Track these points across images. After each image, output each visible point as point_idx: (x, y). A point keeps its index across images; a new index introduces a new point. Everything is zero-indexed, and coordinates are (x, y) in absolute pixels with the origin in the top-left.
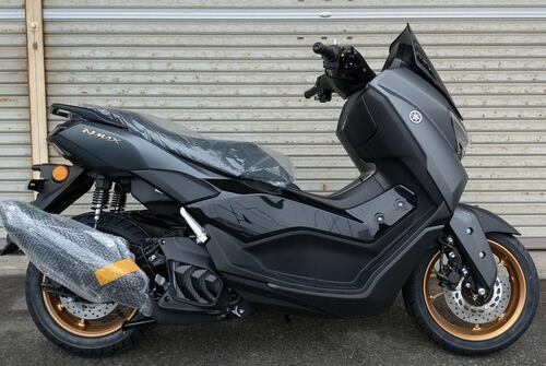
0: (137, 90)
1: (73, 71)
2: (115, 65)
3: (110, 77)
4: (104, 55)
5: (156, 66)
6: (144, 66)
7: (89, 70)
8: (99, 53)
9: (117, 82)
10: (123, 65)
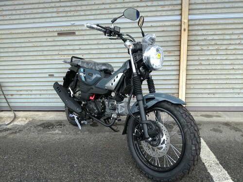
0: (224, 47)
1: (198, 40)
2: (216, 37)
3: (213, 42)
4: (212, 33)
5: (233, 37)
6: (228, 37)
7: (205, 40)
8: (210, 32)
9: (216, 44)
10: (219, 37)
